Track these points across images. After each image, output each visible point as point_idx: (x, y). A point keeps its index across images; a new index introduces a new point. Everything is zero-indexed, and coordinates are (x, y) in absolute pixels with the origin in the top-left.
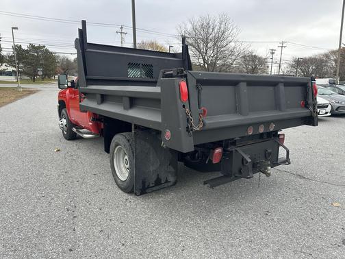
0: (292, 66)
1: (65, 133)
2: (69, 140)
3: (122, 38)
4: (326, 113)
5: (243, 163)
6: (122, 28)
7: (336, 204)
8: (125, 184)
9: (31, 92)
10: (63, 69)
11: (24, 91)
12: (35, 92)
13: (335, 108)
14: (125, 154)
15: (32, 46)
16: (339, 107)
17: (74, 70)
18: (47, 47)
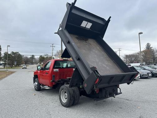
0: (125, 58)
1: (36, 88)
2: (37, 91)
3: (53, 49)
4: (138, 77)
5: (106, 93)
6: (53, 44)
7: (139, 107)
8: (66, 104)
9: (12, 73)
10: (25, 62)
11: (9, 72)
12: (14, 73)
13: (142, 75)
14: (66, 93)
15: (13, 53)
16: (143, 75)
17: (30, 62)
18: (19, 53)
